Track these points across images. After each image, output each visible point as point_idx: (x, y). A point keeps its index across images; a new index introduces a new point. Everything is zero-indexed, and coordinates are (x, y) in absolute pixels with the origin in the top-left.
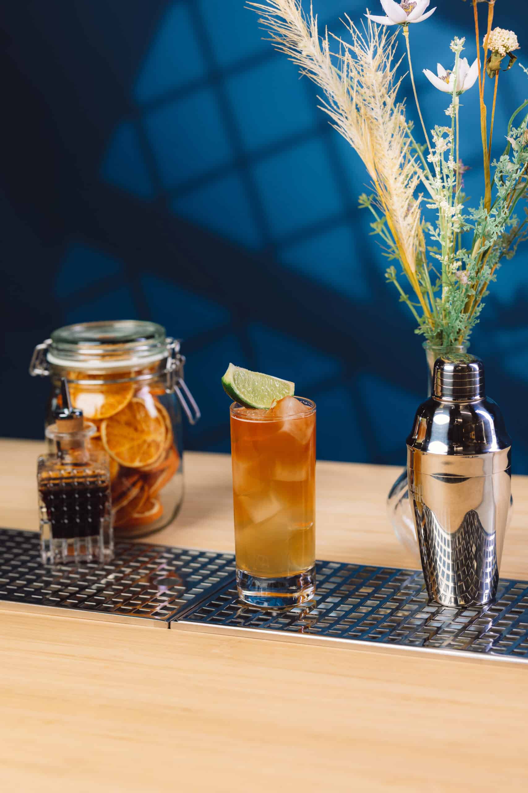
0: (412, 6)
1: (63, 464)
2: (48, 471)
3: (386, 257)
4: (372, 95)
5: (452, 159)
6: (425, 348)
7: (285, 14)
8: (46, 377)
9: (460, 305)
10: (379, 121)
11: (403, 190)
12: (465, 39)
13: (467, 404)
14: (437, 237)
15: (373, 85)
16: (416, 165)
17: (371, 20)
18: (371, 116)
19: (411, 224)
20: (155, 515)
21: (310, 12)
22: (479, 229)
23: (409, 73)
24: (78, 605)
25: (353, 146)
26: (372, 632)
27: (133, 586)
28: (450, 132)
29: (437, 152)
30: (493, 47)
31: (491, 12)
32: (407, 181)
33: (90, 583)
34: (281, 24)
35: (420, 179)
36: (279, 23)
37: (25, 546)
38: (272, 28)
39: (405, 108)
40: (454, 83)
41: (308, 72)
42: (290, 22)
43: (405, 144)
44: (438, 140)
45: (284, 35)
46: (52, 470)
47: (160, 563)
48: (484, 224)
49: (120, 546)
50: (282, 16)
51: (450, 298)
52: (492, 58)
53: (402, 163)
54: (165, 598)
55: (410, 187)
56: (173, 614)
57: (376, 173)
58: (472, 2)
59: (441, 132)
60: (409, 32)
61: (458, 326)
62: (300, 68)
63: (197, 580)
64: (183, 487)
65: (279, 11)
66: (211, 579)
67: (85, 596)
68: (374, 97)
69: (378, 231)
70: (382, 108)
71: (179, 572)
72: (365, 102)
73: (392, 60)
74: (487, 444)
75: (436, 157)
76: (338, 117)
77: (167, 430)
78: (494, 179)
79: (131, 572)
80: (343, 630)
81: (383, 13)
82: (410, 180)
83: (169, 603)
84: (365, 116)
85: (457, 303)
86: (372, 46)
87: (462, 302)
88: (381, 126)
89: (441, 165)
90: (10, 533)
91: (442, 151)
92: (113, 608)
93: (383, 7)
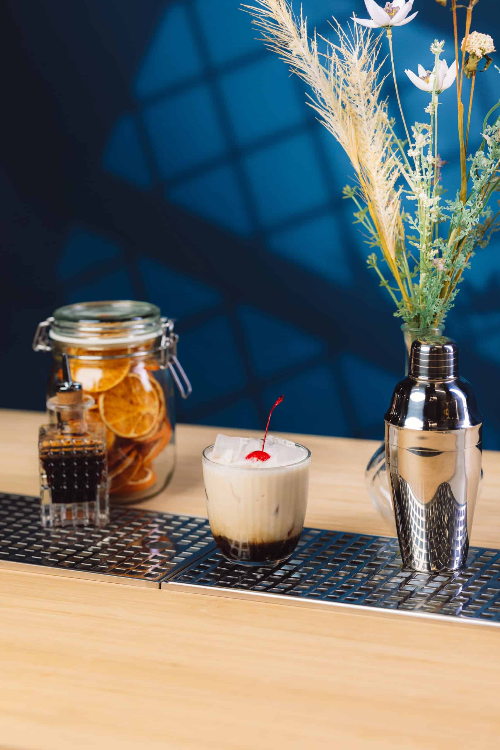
0: (395, 10)
1: (62, 434)
2: (49, 440)
3: (368, 244)
4: (357, 93)
5: (430, 154)
6: (403, 330)
7: (277, 16)
8: (48, 352)
9: (436, 291)
10: (363, 117)
11: (385, 182)
12: (444, 42)
13: (442, 383)
14: (416, 226)
15: (358, 84)
16: (397, 159)
17: (357, 23)
18: (355, 112)
19: (392, 214)
20: (149, 482)
21: (300, 14)
22: (455, 220)
23: (392, 73)
24: (75, 566)
25: (338, 140)
26: (349, 595)
27: (126, 548)
28: (429, 128)
29: (417, 146)
30: (470, 49)
31: (469, 17)
32: (388, 174)
33: (87, 546)
34: (273, 25)
35: (400, 172)
36: (271, 25)
37: (26, 510)
38: (265, 29)
39: (388, 105)
40: (433, 83)
41: (297, 71)
42: (281, 24)
43: (387, 139)
44: (418, 136)
45: (275, 35)
46: (52, 440)
47: (153, 528)
48: (459, 214)
49: (115, 511)
50: (274, 18)
51: (427, 284)
52: (469, 60)
53: (384, 157)
54: (157, 560)
55: (391, 179)
56: (164, 575)
57: (360, 166)
58: (451, 7)
59: (421, 128)
60: (392, 34)
61: (434, 310)
62: (290, 67)
63: (186, 544)
64: (175, 457)
65: (272, 13)
66: (199, 543)
67: (82, 558)
68: (359, 95)
69: (361, 220)
70: (366, 105)
71: (170, 536)
72: (350, 100)
73: (376, 61)
74: (460, 420)
75: (415, 152)
76: (326, 114)
77: (160, 403)
78: (470, 172)
79: (125, 536)
80: (323, 592)
81: (368, 17)
82: (392, 173)
83: (160, 566)
84: (350, 112)
85: (433, 288)
86: (357, 48)
87: (439, 287)
88: (365, 122)
89: (420, 159)
90: (13, 498)
91: (421, 146)
92: (108, 569)
93: (368, 11)
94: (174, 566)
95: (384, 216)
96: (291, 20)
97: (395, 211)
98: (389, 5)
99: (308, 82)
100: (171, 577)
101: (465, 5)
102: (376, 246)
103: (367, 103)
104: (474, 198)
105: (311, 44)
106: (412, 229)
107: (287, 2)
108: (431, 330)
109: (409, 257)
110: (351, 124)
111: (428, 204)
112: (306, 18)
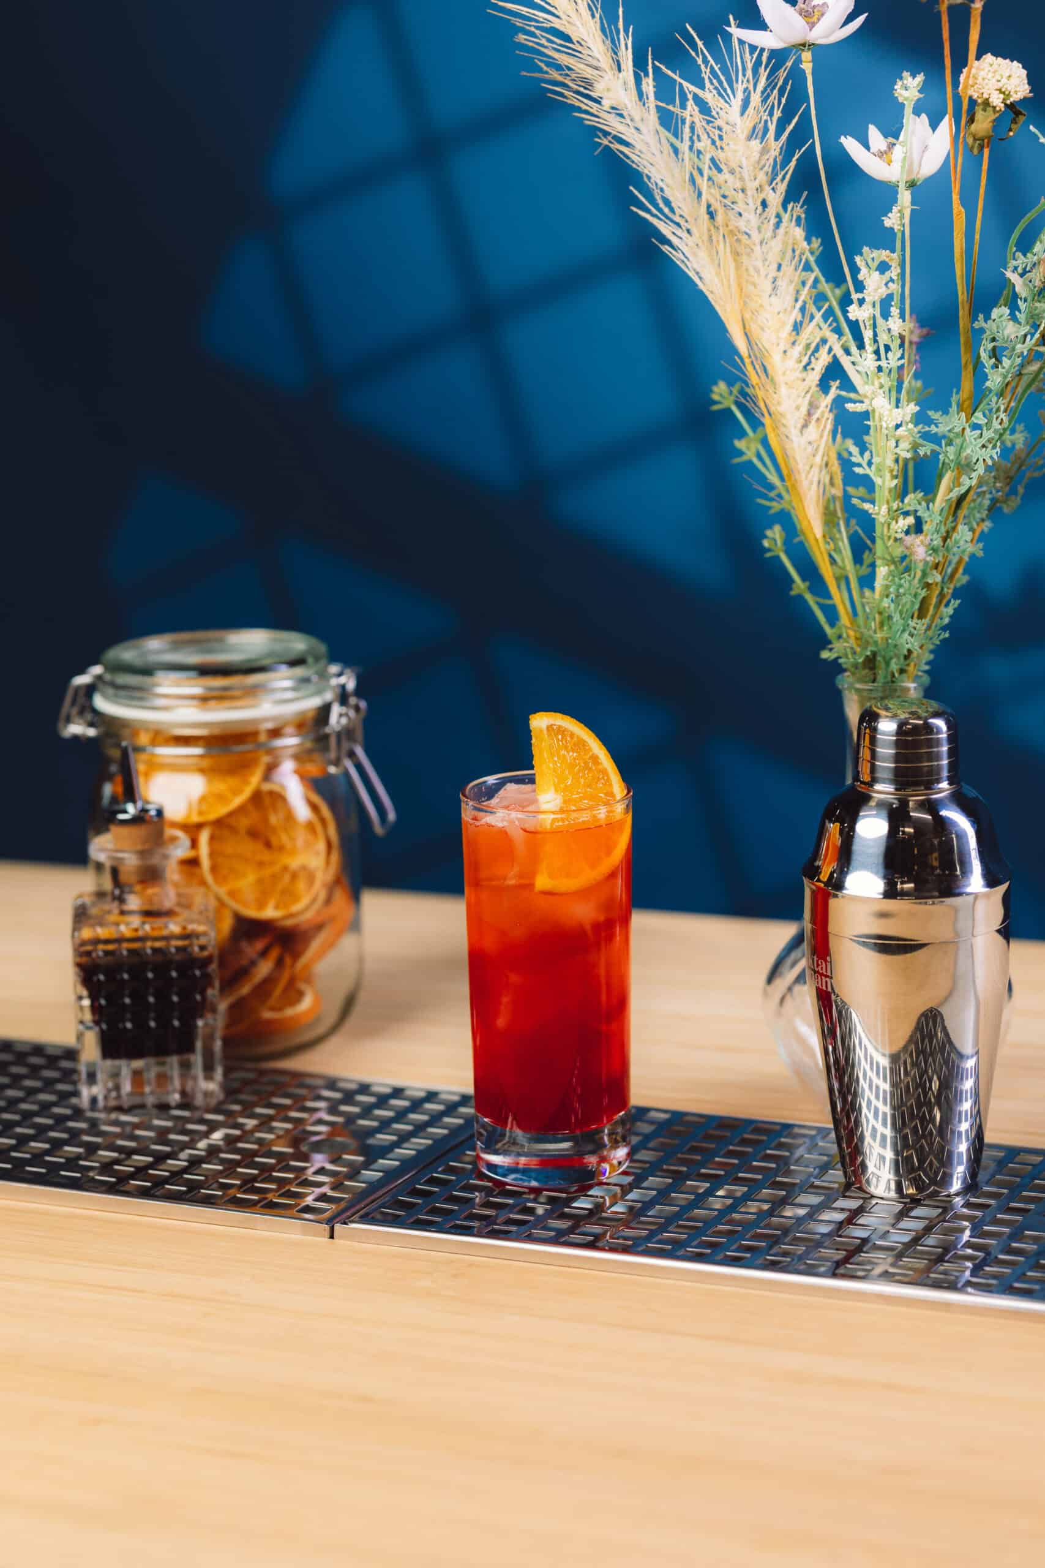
0: (818, 11)
1: (123, 913)
2: (93, 926)
3: (764, 506)
4: (739, 187)
5: (896, 314)
6: (840, 687)
7: (568, 26)
8: (90, 740)
9: (911, 603)
10: (752, 237)
11: (798, 374)
12: (924, 78)
13: (923, 798)
14: (866, 467)
15: (741, 167)
16: (825, 326)
17: (738, 39)
18: (737, 228)
19: (815, 442)
20: (306, 1013)
21: (618, 21)
22: (949, 453)
23: (813, 143)
24: (152, 1192)
25: (701, 286)
26: (733, 1248)
27: (261, 1153)
28: (892, 259)
29: (867, 299)
30: (978, 92)
31: (975, 22)
32: (808, 356)
33: (176, 1149)
34: (561, 45)
35: (833, 353)
36: (556, 43)
37: (48, 1073)
38: (544, 53)
39: (805, 213)
40: (901, 165)
42: (578, 42)
43: (804, 283)
44: (870, 276)
45: (566, 66)
46: (101, 924)
47: (315, 1110)
48: (958, 441)
49: (235, 1074)
51: (891, 590)
52: (977, 114)
54: (324, 1177)
55: (812, 369)
57: (746, 341)
59: (876, 260)
61: (907, 643)
62: (598, 133)
64: (361, 959)
65: (557, 20)
66: (415, 1140)
70: (759, 211)
72: (726, 201)
73: (779, 118)
74: (962, 877)
75: (864, 311)
76: (674, 231)
77: (329, 845)
78: (979, 353)
79: (256, 1126)
80: (675, 1243)
81: (762, 26)
82: (814, 356)
83: (332, 1189)
84: (725, 228)
85: (904, 597)
86: (739, 90)
87: (915, 596)
88: (757, 248)
89: (875, 326)
90: (19, 1048)
91: (876, 298)
92: (221, 1197)
93: (762, 11)
94: (360, 1190)
95: (799, 446)
96: (599, 34)
97: (821, 437)
99: (636, 164)
100: (355, 1214)
104: (990, 406)
108: (900, 686)
109: (852, 532)
110: (728, 254)
111: (892, 420)
112: (631, 30)
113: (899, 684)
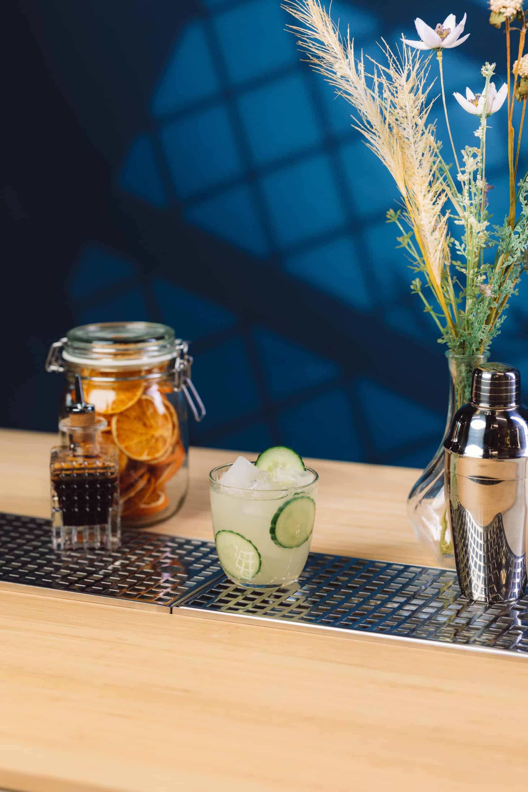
0: (446, 32)
1: (74, 456)
2: (60, 462)
3: (411, 269)
4: (405, 116)
5: (479, 178)
6: (447, 357)
7: (323, 37)
8: (60, 373)
9: (482, 317)
10: (410, 140)
11: (431, 206)
12: (496, 65)
13: (503, 410)
14: (463, 252)
15: (405, 106)
16: (444, 184)
17: (405, 44)
18: (403, 135)
19: (438, 238)
20: (161, 505)
21: (347, 35)
22: (502, 246)
23: (441, 95)
24: (86, 590)
25: (385, 163)
26: (363, 622)
27: (137, 572)
28: (478, 152)
29: (467, 171)
30: (522, 72)
31: (522, 39)
32: (436, 197)
33: (98, 569)
34: (319, 47)
35: (448, 197)
36: (316, 46)
37: (37, 532)
38: (311, 50)
39: (436, 129)
40: (483, 106)
41: (343, 93)
42: (327, 45)
43: (434, 163)
44: (468, 160)
45: (322, 57)
46: (64, 462)
47: (165, 552)
48: (508, 240)
49: (126, 535)
50: (319, 38)
51: (474, 310)
52: (521, 83)
53: (431, 181)
54: (168, 584)
55: (438, 204)
56: (175, 599)
57: (406, 190)
58: (505, 29)
59: (471, 152)
60: (442, 56)
61: (481, 336)
62: (336, 89)
63: (198, 569)
64: (188, 480)
65: (317, 34)
66: (212, 567)
67: (93, 581)
68: (406, 117)
69: (405, 245)
70: (414, 128)
71: (182, 560)
72: (397, 122)
73: (425, 83)
74: (521, 449)
75: (465, 176)
76: (371, 136)
77: (174, 426)
78: (519, 198)
79: (136, 559)
80: (335, 618)
81: (418, 38)
82: (439, 198)
83: (172, 590)
84: (397, 135)
85: (480, 314)
86: (406, 70)
87: (485, 313)
88: (412, 146)
89: (470, 184)
90: (24, 520)
91: (471, 170)
92: (119, 593)
93: (418, 32)
94: (185, 591)
95: (430, 241)
96: (338, 42)
97: (441, 236)
98: (440, 27)
99: (354, 104)
100: (183, 602)
101: (519, 28)
102: (420, 271)
103: (415, 126)
104: (524, 223)
105: (357, 66)
106: (459, 254)
107: (333, 23)
108: (476, 357)
109: (454, 282)
110: (399, 148)
111: (477, 229)
112: (353, 39)
113: (477, 356)
